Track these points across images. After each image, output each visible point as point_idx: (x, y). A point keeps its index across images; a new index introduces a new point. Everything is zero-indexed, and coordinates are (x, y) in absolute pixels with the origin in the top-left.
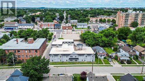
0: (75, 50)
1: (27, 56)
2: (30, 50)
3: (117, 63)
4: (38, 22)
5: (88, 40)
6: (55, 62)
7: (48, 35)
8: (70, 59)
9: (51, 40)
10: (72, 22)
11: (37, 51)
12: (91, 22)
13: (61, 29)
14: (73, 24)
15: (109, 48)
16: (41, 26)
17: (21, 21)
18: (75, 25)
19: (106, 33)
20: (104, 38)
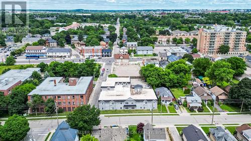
0: (132, 94)
1: (69, 103)
2: (73, 96)
3: (186, 111)
4: (75, 45)
5: (150, 78)
6: (106, 111)
7: (95, 69)
8: (125, 106)
9: (98, 77)
10: (129, 45)
11: (83, 96)
12: (159, 43)
13: (113, 56)
14: (131, 49)
15: (180, 89)
16: (82, 52)
17: (49, 43)
18: (135, 51)
19: (175, 68)
20: (172, 76)
